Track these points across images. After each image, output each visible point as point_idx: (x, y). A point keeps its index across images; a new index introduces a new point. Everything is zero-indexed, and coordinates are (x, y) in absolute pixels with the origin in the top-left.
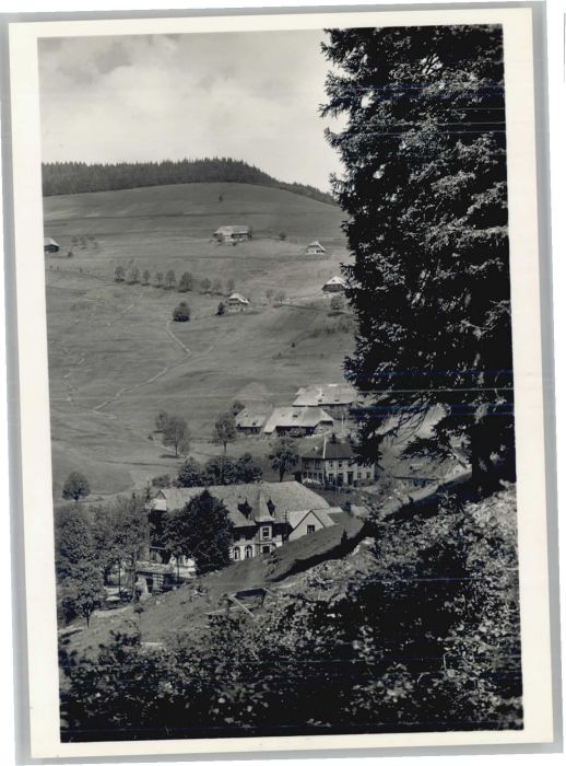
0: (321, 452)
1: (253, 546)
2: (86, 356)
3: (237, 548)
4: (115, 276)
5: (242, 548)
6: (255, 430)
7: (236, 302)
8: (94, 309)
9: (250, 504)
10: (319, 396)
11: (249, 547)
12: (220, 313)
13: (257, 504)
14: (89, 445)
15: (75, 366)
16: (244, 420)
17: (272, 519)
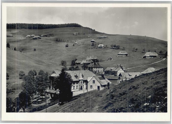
0: (92, 66)
1: (78, 86)
2: (50, 52)
3: (74, 86)
4: (56, 40)
5: (75, 86)
6: (79, 64)
7: (76, 44)
8: (52, 45)
9: (78, 75)
10: (91, 58)
11: (77, 86)
12: (73, 46)
13: (79, 75)
14: (48, 66)
15: (48, 54)
16: (77, 62)
17: (83, 79)
